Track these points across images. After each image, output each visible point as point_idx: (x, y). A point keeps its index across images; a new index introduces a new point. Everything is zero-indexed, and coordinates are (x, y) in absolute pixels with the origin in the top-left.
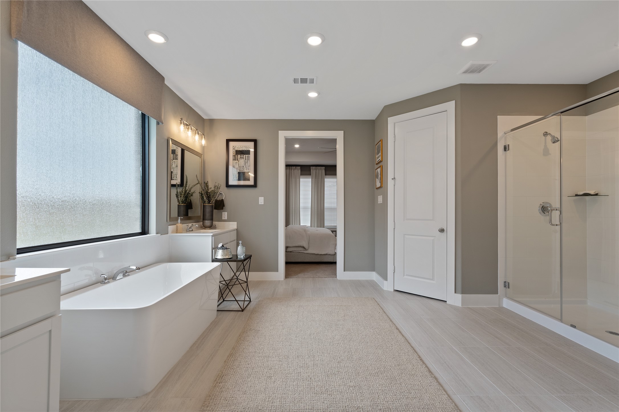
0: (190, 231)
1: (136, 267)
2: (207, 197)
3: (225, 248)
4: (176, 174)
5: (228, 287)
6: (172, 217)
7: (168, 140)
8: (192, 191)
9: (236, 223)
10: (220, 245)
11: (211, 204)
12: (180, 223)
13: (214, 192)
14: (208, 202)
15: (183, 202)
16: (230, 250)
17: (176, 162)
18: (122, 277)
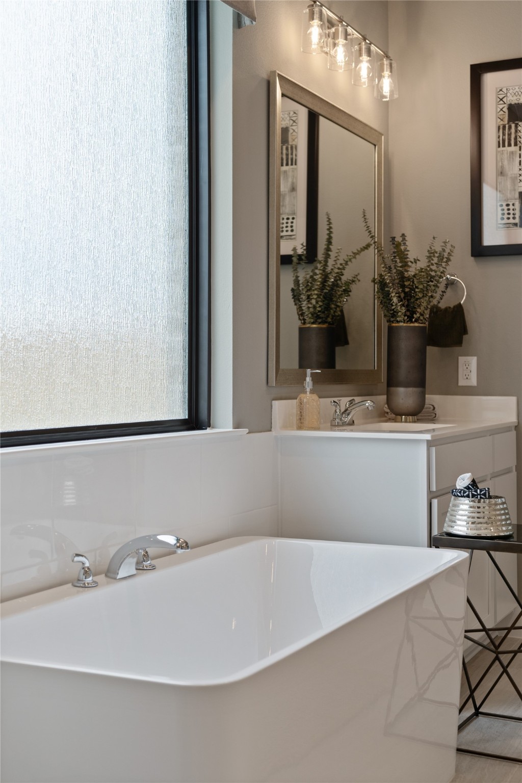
0: (344, 424)
1: (178, 540)
2: (402, 295)
3: (484, 494)
4: (291, 217)
5: (497, 658)
6: (283, 370)
7: (269, 83)
8: (347, 276)
9: (513, 400)
10: (463, 481)
11: (416, 321)
12: (312, 392)
13: (430, 278)
14: (408, 313)
15: (316, 317)
16: (503, 503)
17: (290, 174)
18: (134, 572)
